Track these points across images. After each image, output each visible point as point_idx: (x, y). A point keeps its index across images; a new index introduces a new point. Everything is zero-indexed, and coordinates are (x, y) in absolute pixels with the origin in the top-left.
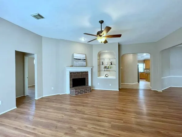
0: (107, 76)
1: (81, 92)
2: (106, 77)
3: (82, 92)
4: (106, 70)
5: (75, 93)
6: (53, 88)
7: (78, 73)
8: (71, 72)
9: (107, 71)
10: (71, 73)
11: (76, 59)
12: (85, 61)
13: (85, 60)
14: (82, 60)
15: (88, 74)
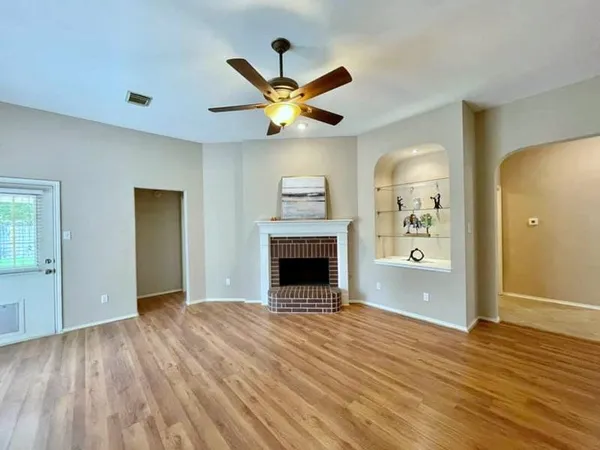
0: (417, 255)
1: (299, 306)
2: (416, 260)
3: (303, 306)
4: (413, 230)
5: (279, 305)
6: (228, 281)
7: (297, 240)
8: (273, 236)
9: (417, 235)
10: (273, 241)
11: (290, 195)
12: (323, 198)
13: (321, 195)
14: (310, 199)
15: (336, 246)
